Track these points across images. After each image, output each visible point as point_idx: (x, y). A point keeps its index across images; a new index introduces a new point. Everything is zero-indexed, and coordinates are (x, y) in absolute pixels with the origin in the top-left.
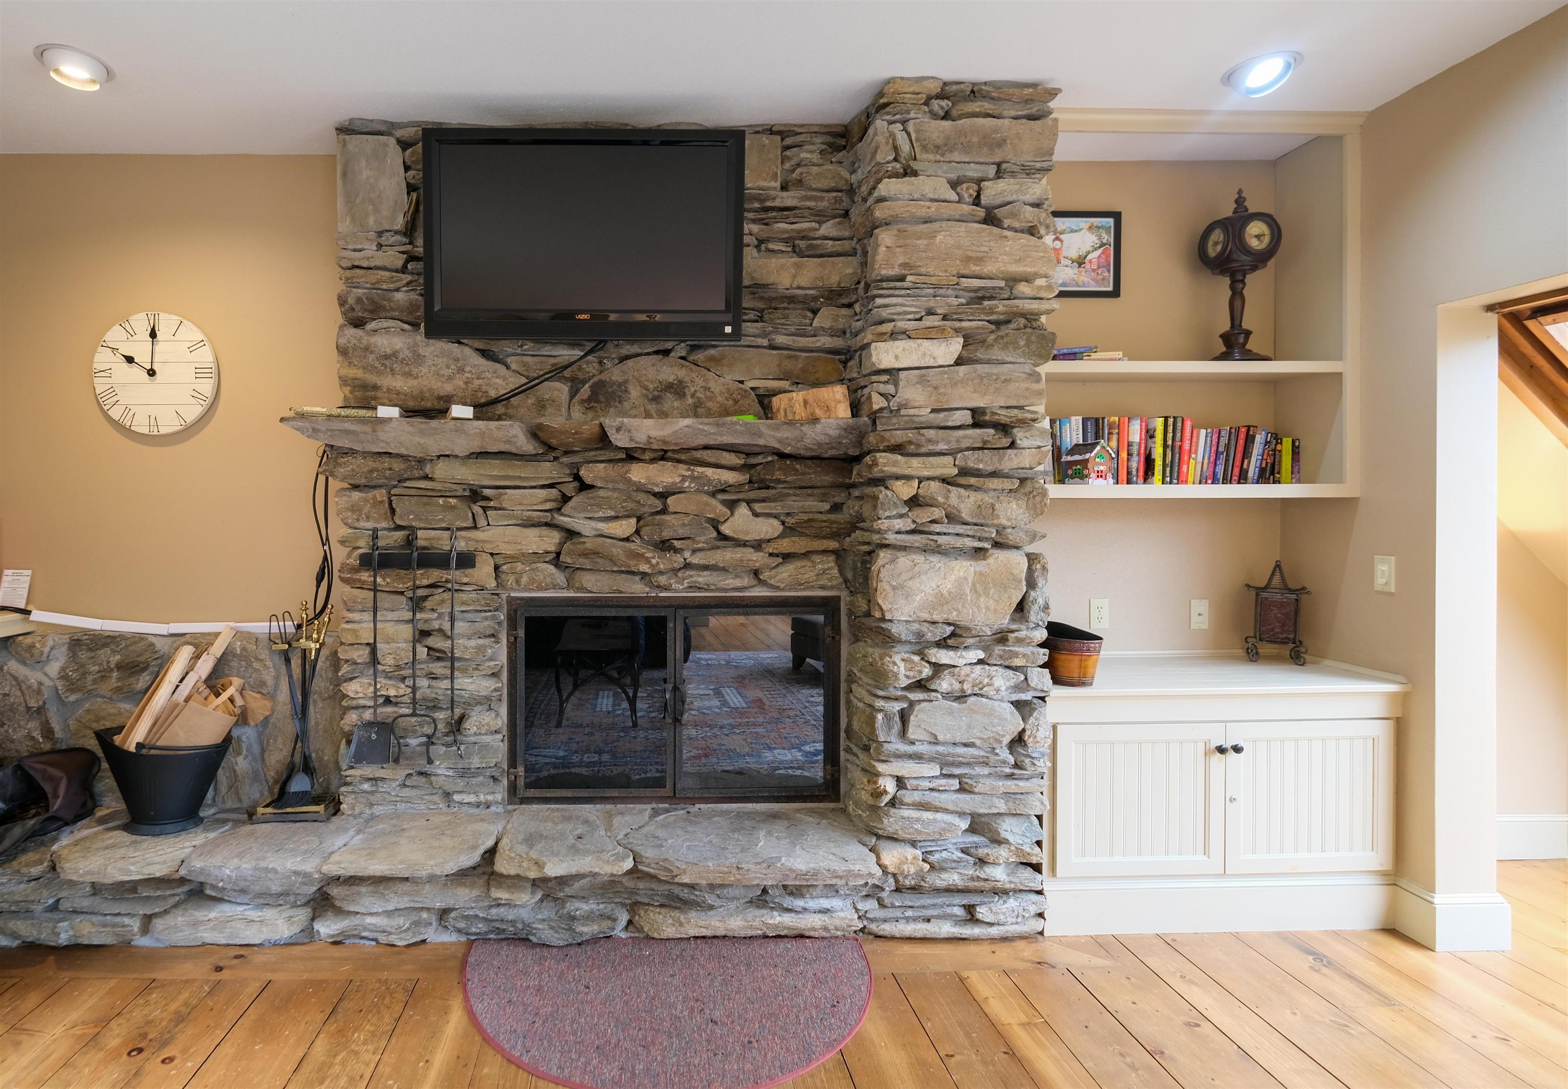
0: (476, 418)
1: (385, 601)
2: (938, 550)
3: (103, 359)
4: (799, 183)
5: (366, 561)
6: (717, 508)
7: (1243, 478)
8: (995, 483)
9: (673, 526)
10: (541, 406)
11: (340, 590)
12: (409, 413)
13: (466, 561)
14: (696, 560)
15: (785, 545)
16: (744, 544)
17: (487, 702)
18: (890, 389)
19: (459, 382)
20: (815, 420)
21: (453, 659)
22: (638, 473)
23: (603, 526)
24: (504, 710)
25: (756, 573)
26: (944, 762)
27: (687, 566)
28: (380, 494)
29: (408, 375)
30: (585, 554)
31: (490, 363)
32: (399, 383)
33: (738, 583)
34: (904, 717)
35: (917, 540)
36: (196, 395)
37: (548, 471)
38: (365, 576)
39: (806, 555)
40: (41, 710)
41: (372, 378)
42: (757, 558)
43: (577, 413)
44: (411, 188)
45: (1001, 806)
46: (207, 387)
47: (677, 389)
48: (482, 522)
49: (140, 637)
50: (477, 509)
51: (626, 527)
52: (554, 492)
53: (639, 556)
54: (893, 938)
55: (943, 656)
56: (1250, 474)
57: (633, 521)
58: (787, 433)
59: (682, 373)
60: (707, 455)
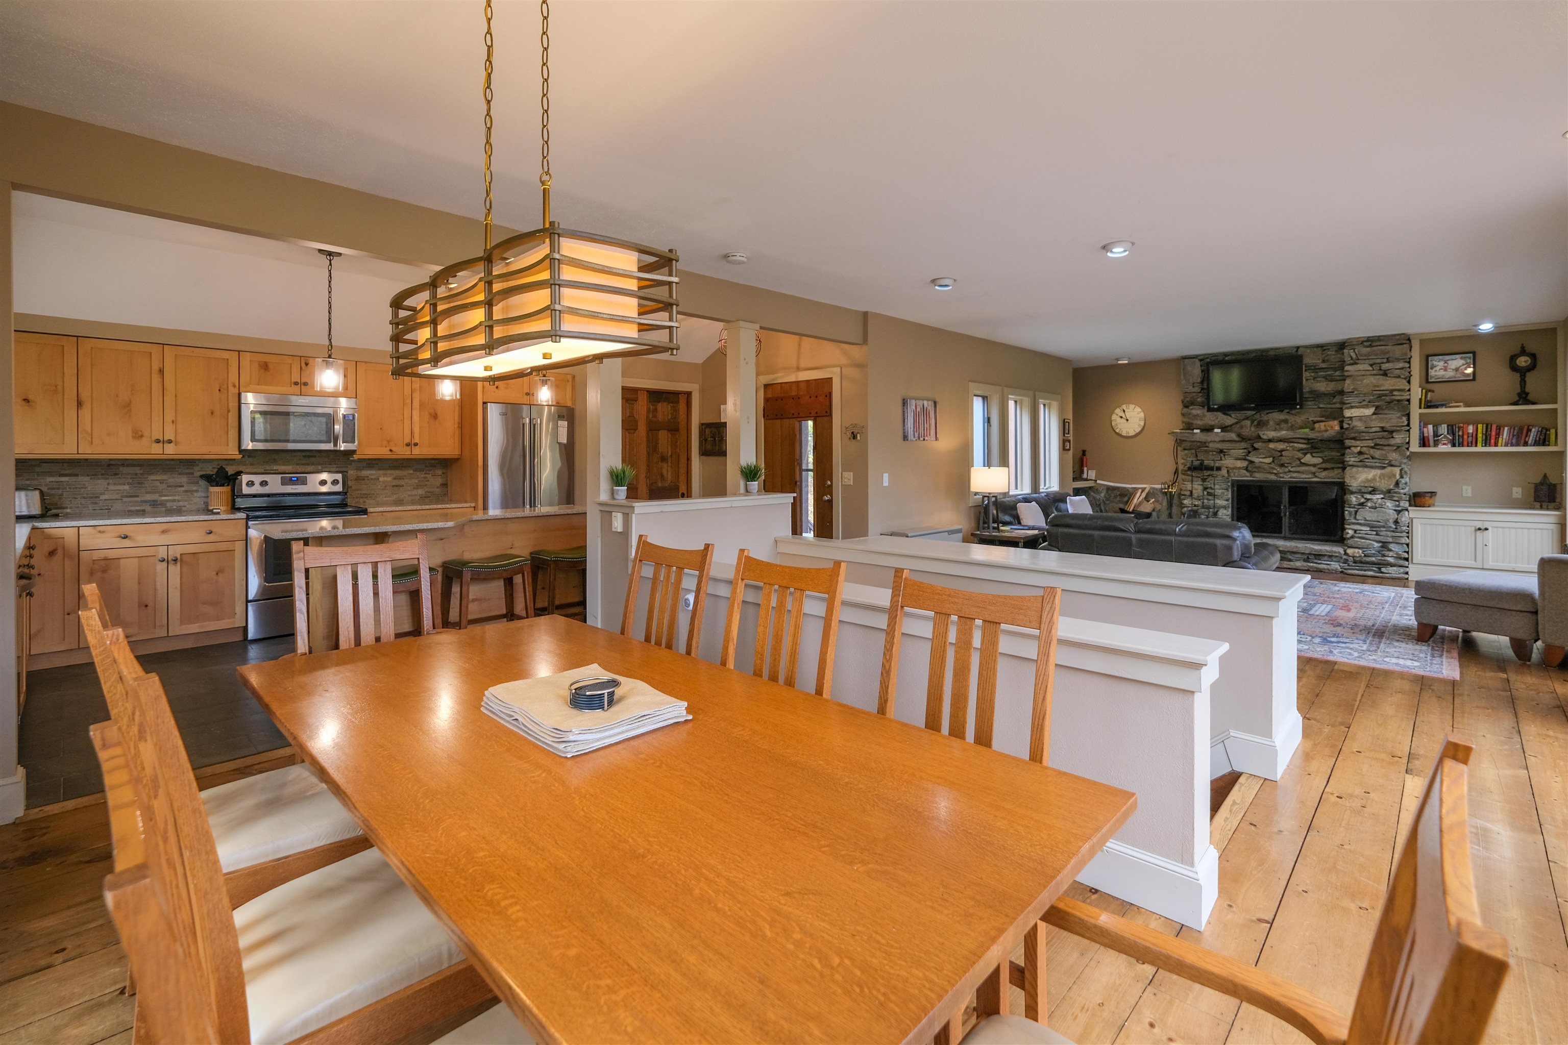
0: (1222, 431)
1: (1195, 479)
2: (1366, 467)
3: (1114, 417)
4: (1328, 360)
5: (1189, 469)
6: (1300, 455)
7: (1526, 444)
8: (1386, 448)
9: (1284, 460)
10: (1241, 427)
11: (1181, 476)
12: (1202, 430)
13: (1219, 469)
14: (1292, 470)
15: (1324, 466)
16: (1310, 465)
17: (1225, 508)
18: (1350, 422)
19: (1217, 421)
20: (1326, 431)
21: (1215, 495)
22: (1272, 445)
23: (1261, 460)
24: (1230, 510)
25: (1314, 473)
26: (1372, 527)
27: (1290, 471)
28: (1193, 451)
29: (1202, 420)
30: (1256, 468)
31: (1226, 417)
32: (1199, 422)
33: (1307, 476)
34: (1356, 512)
35: (1359, 464)
36: (1139, 425)
37: (1243, 445)
38: (1189, 472)
39: (1333, 468)
40: (1100, 505)
41: (1191, 421)
42: (1313, 469)
43: (1253, 429)
44: (1202, 371)
45: (1390, 540)
46: (1142, 423)
47: (1286, 421)
48: (1223, 458)
49: (1125, 488)
50: (1222, 455)
51: (1269, 460)
52: (1246, 451)
53: (1274, 469)
54: (1352, 575)
55: (1368, 496)
56: (1530, 442)
57: (1271, 459)
58: (1318, 434)
59: (1287, 417)
60: (1294, 440)
